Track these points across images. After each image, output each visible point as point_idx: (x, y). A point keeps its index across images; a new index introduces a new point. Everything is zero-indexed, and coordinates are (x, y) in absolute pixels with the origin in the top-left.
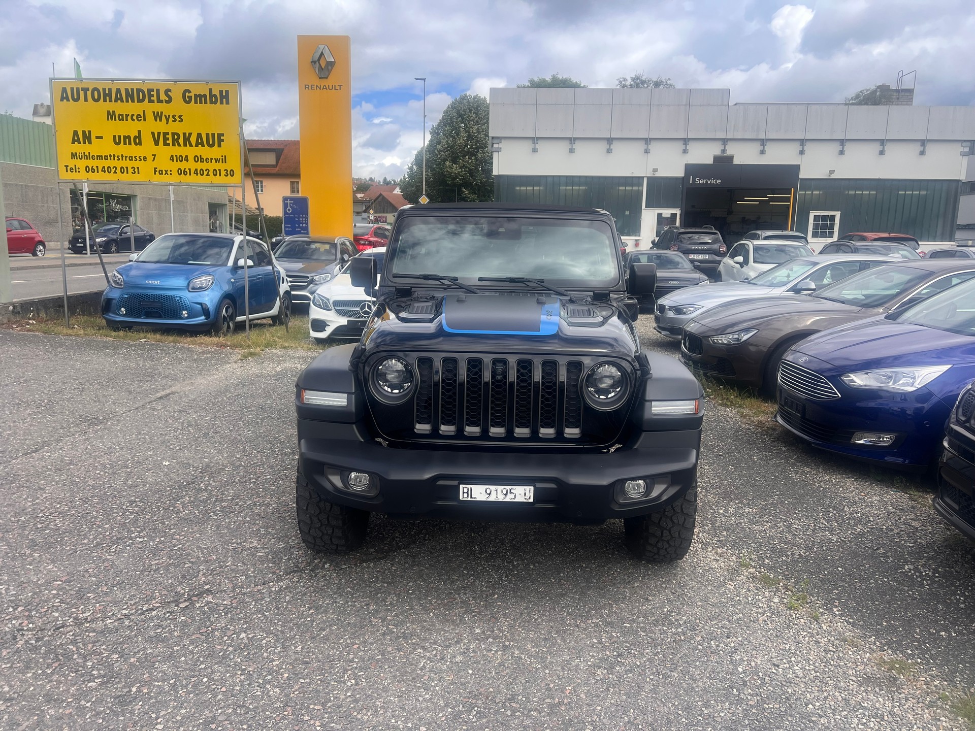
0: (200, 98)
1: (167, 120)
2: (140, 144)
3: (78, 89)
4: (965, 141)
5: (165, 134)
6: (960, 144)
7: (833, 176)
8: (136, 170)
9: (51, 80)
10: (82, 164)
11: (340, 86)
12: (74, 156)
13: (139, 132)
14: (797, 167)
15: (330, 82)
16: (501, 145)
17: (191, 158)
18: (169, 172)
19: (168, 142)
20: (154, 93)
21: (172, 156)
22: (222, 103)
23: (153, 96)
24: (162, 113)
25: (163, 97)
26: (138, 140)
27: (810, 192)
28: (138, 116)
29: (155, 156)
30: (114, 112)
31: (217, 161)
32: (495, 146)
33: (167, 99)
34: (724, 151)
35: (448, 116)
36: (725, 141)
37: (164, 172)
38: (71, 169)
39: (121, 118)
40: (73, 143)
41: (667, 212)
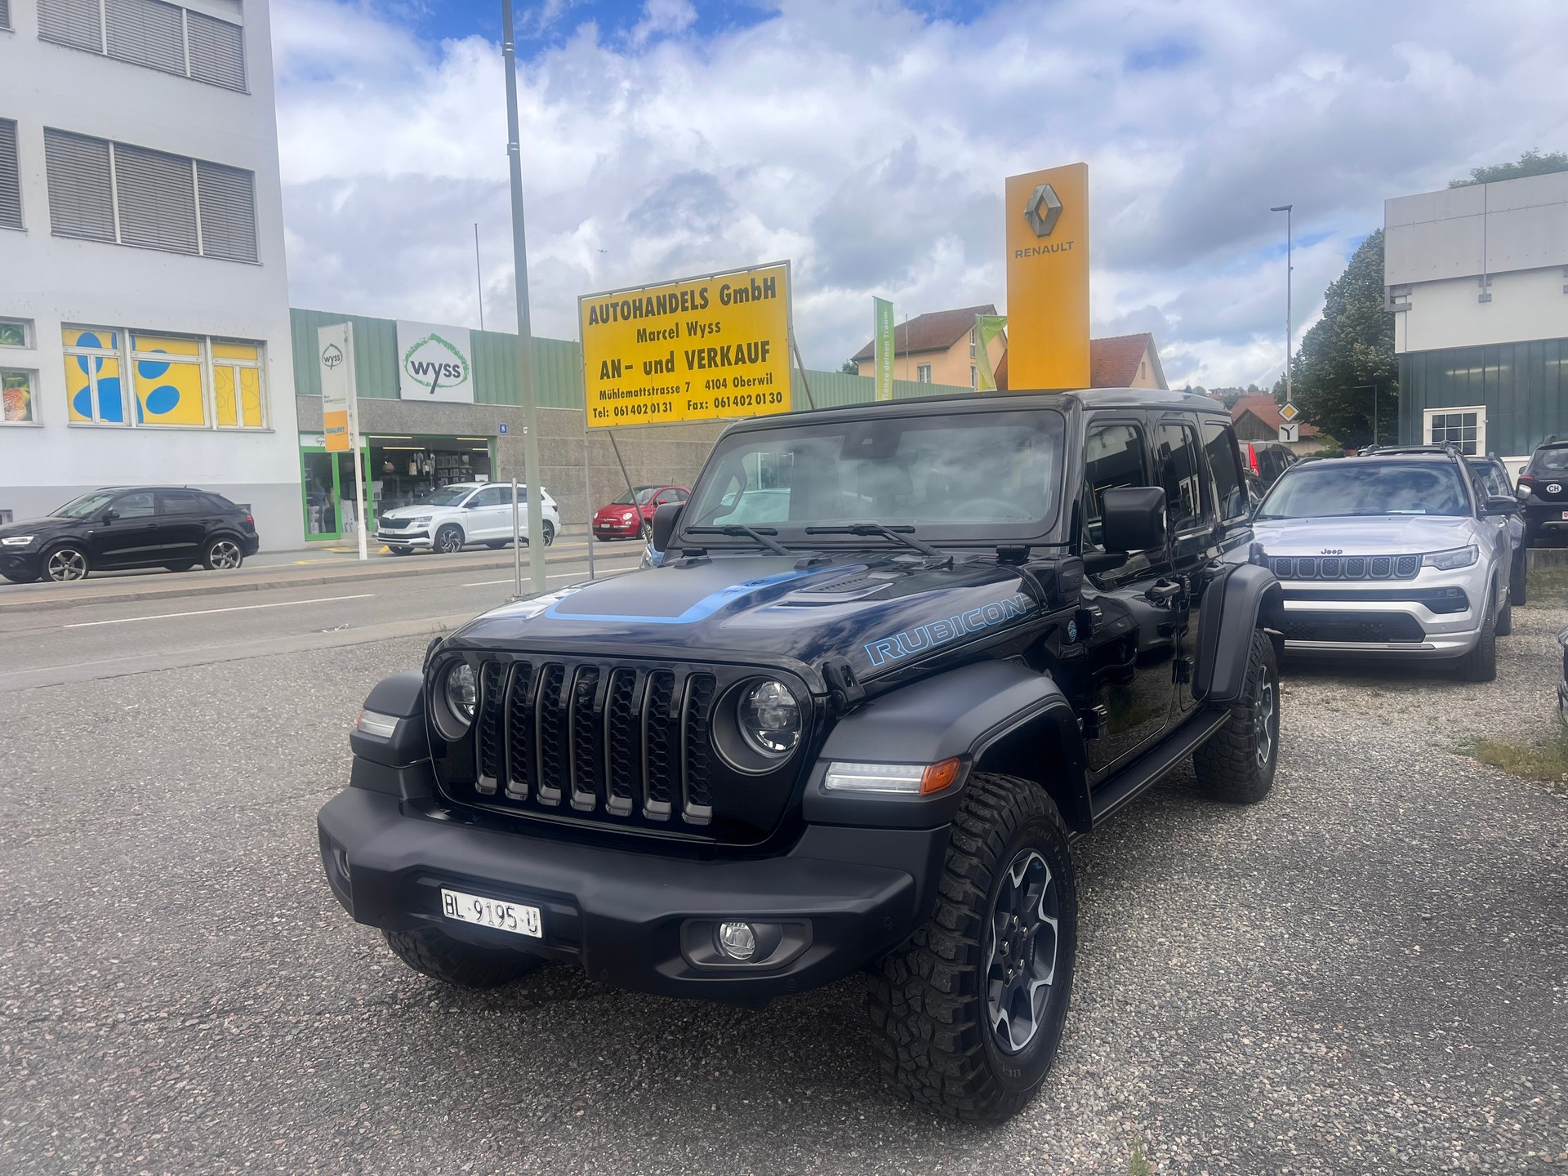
0: (741, 295)
1: (703, 331)
2: (672, 370)
3: (607, 306)
5: (701, 351)
8: (668, 407)
9: (580, 298)
10: (610, 405)
11: (1070, 243)
12: (603, 395)
13: (672, 353)
15: (1055, 239)
16: (1410, 299)
17: (730, 383)
18: (704, 405)
19: (703, 362)
20: (688, 297)
21: (708, 382)
22: (766, 297)
23: (686, 301)
24: (696, 322)
25: (698, 301)
26: (670, 365)
28: (671, 331)
29: (688, 384)
30: (644, 330)
31: (761, 382)
32: (1399, 301)
33: (703, 302)
35: (1361, 262)
37: (699, 406)
38: (600, 412)
39: (654, 336)
40: (602, 378)
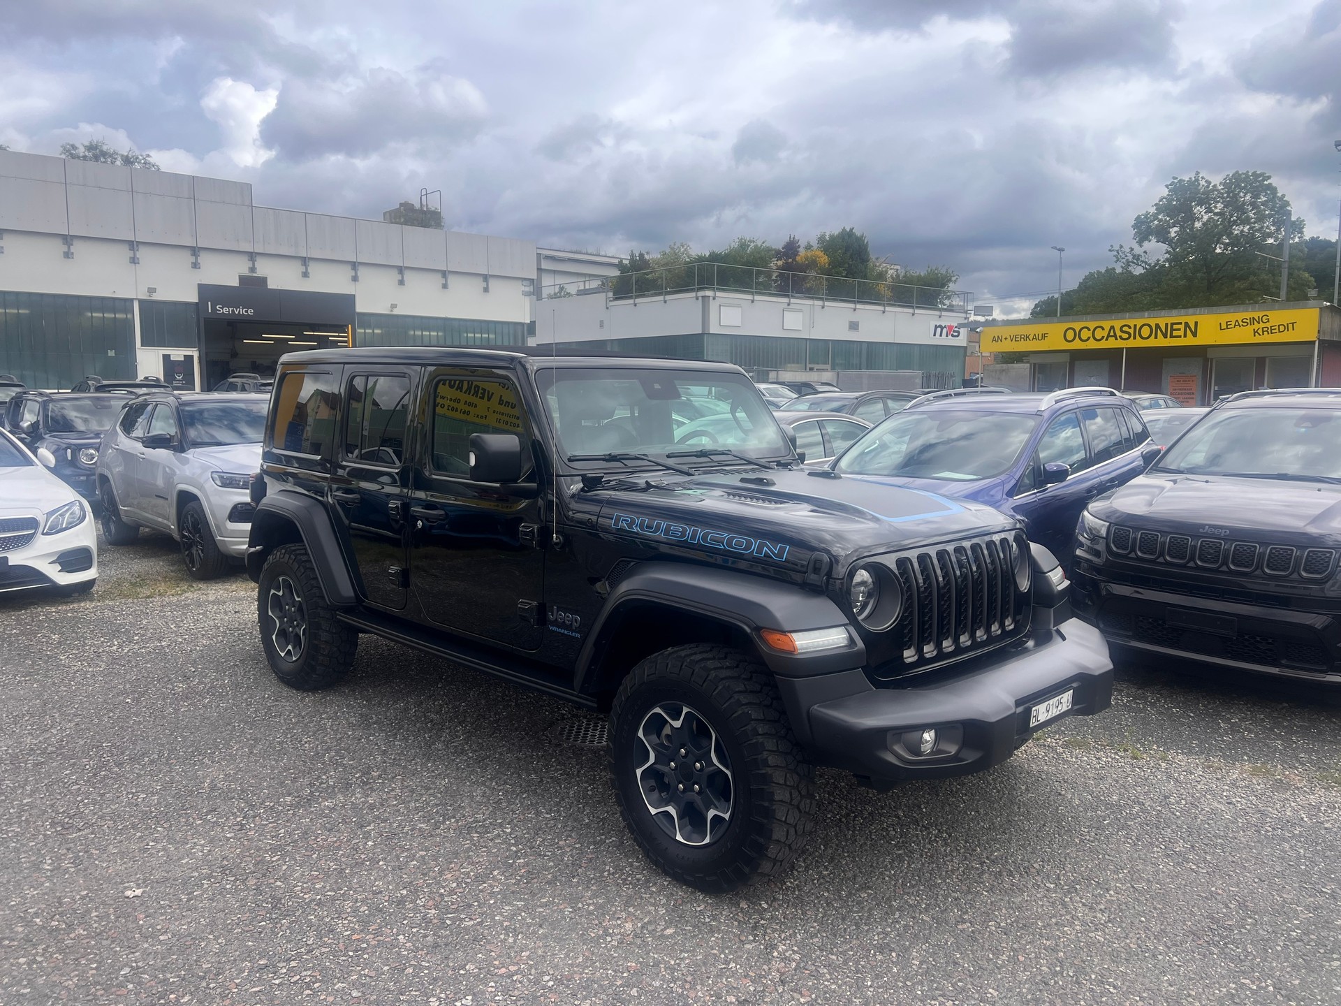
4: (525, 279)
6: (520, 282)
7: (396, 312)
14: (350, 299)
27: (371, 331)
34: (253, 269)
36: (252, 256)
41: (178, 354)
